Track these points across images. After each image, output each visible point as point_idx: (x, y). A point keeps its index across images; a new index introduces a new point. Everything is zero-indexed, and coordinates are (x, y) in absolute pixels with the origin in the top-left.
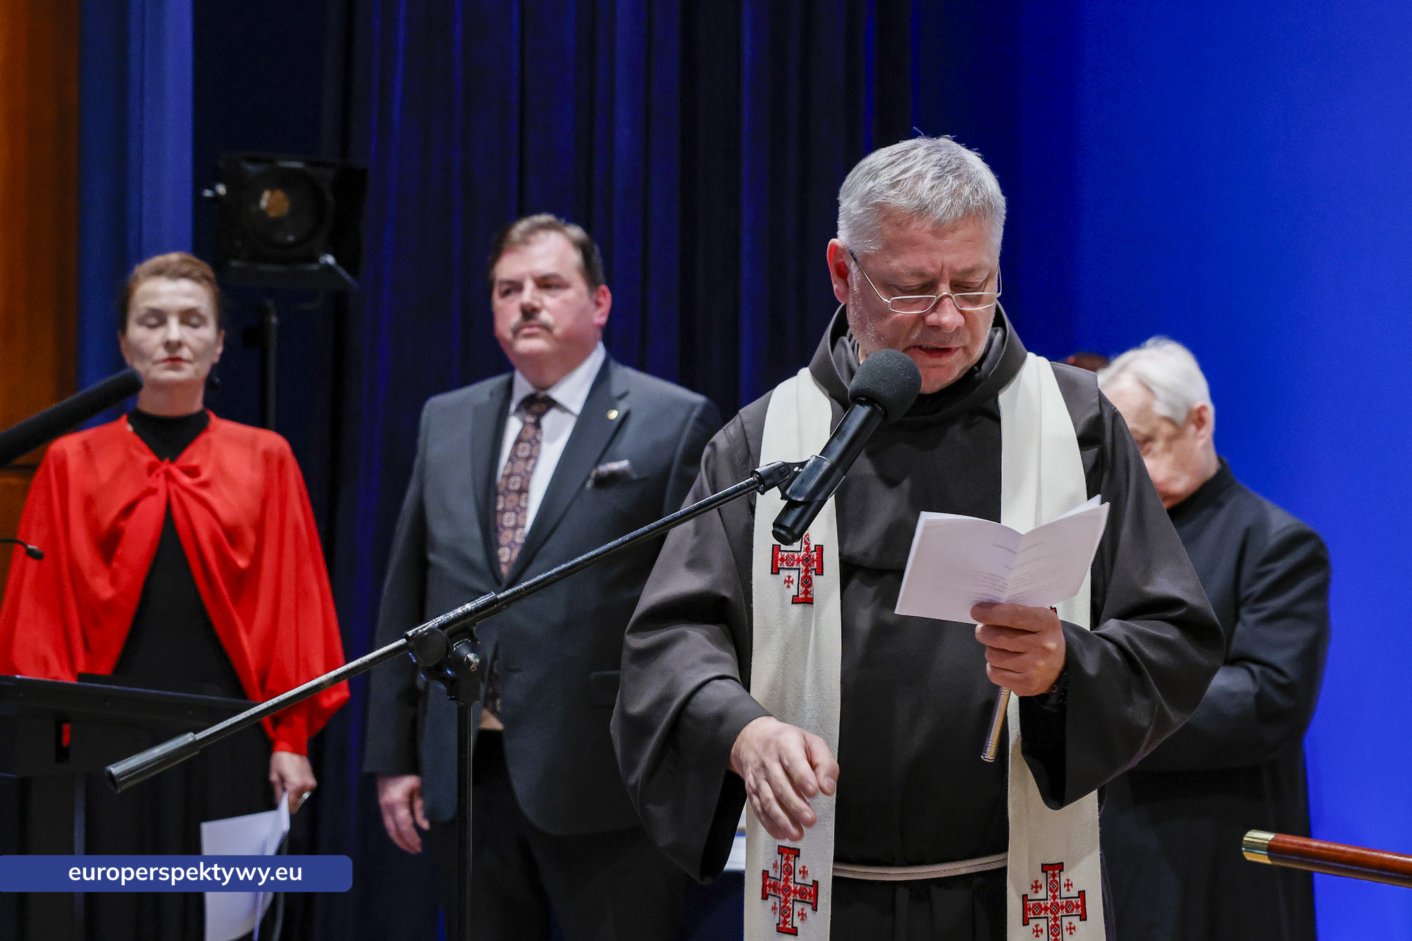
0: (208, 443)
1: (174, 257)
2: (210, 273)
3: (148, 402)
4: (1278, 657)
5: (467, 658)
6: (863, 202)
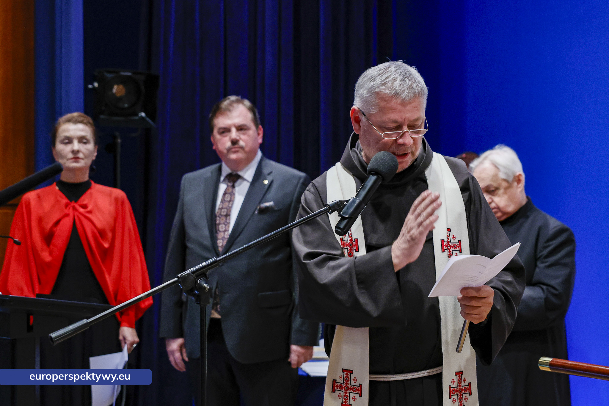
0: (91, 194)
1: (75, 114)
2: (91, 121)
3: (65, 177)
4: (554, 282)
5: (204, 286)
6: (369, 92)
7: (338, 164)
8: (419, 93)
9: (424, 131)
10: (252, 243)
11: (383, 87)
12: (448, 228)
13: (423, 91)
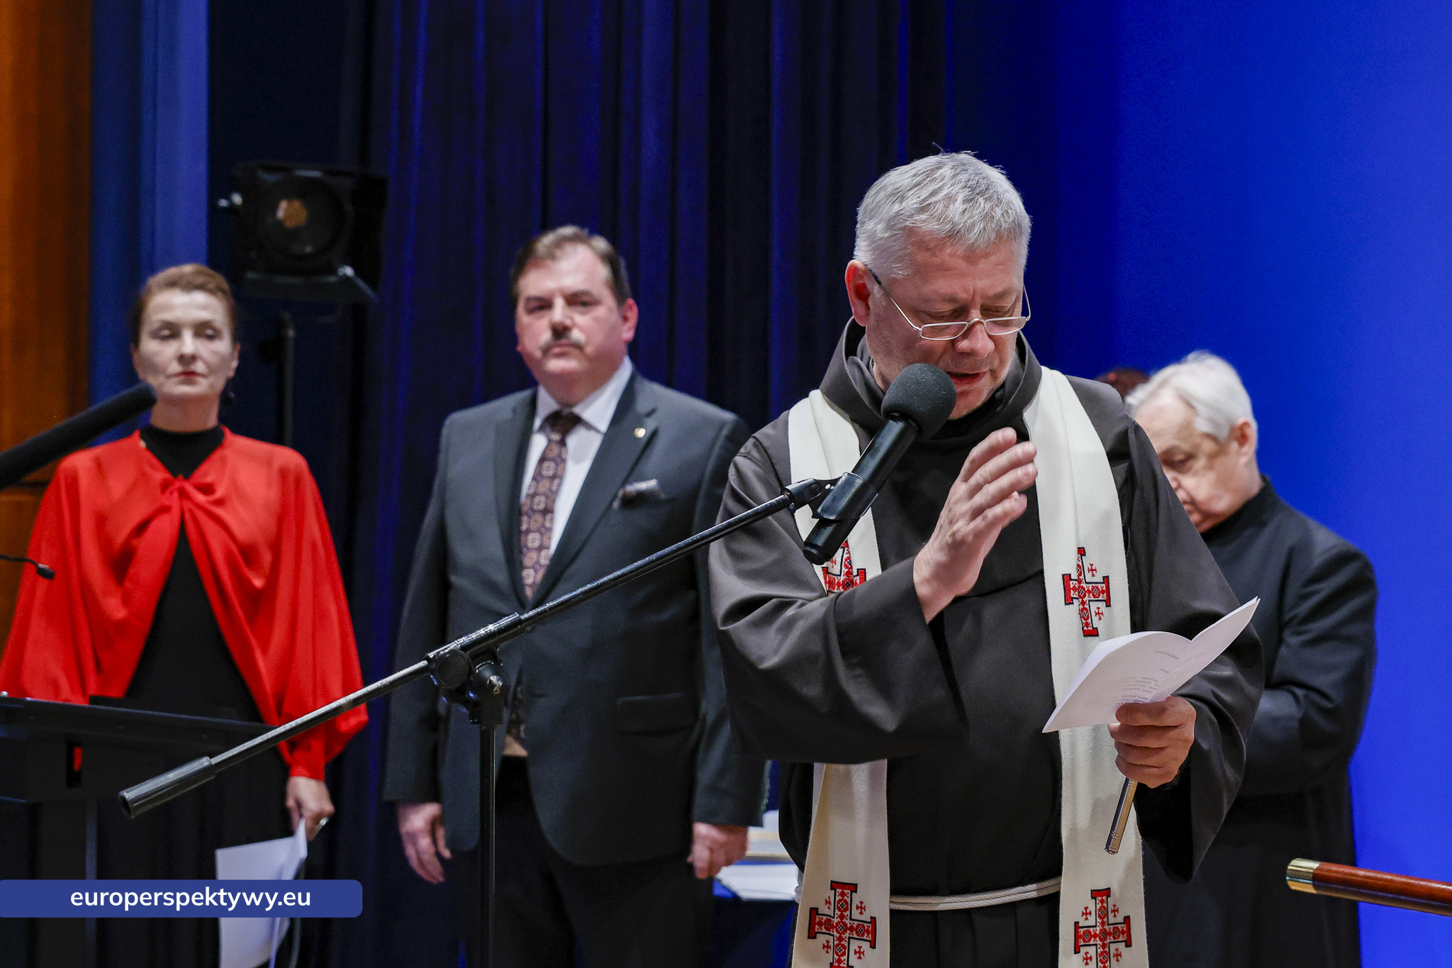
0: (223, 460)
1: (188, 269)
2: (225, 286)
3: (161, 418)
4: (1323, 681)
5: (490, 680)
6: (890, 225)
7: (816, 395)
8: (1009, 229)
9: (1019, 320)
10: (606, 579)
11: (923, 217)
12: (1079, 548)
13: (1019, 226)
